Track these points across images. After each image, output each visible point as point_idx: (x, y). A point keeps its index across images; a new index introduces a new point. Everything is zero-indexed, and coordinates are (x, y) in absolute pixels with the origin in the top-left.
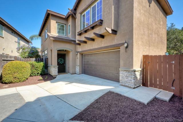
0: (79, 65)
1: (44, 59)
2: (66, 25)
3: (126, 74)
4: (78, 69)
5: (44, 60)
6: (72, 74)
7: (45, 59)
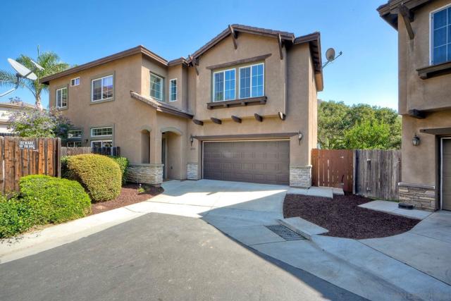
0: (197, 162)
1: (112, 148)
2: (164, 78)
3: (299, 172)
4: (194, 170)
5: (112, 151)
6: (182, 180)
7: (114, 149)
